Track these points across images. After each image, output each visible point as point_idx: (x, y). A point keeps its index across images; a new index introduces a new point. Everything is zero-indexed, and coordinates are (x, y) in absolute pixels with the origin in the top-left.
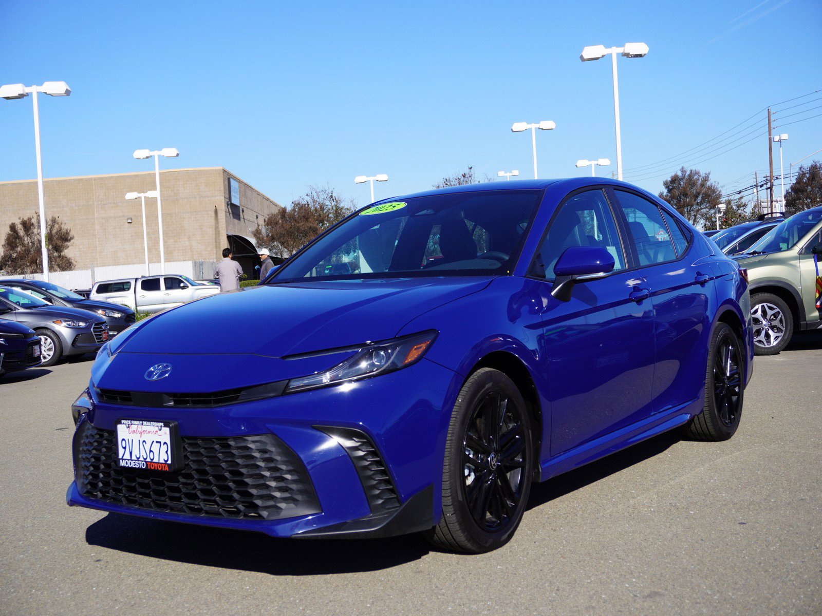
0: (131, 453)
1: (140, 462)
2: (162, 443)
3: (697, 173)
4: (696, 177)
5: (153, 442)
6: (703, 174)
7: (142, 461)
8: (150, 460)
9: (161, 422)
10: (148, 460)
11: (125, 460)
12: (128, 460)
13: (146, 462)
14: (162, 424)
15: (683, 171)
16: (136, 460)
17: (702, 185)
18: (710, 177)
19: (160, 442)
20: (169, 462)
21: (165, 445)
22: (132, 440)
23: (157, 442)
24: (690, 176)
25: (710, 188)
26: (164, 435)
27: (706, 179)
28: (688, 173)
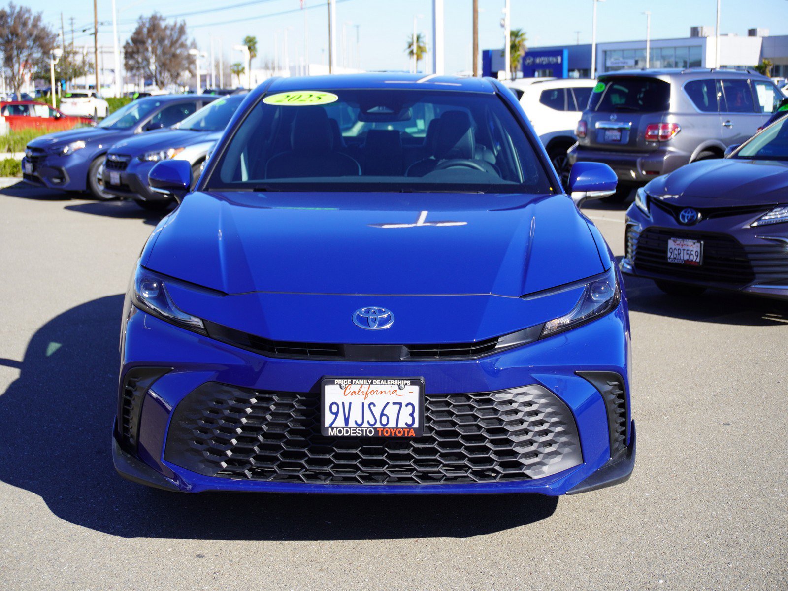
0: (347, 420)
1: (365, 429)
2: (404, 405)
3: (28, 11)
4: (26, 16)
5: (388, 403)
6: (34, 13)
7: (368, 428)
8: (380, 426)
9: (407, 380)
10: (378, 425)
11: (337, 428)
12: (343, 428)
13: (375, 429)
14: (409, 382)
15: (12, 7)
16: (356, 428)
17: (35, 25)
18: (43, 17)
19: (400, 404)
20: (416, 425)
21: (410, 407)
22: (350, 404)
23: (394, 403)
24: (19, 13)
25: (43, 29)
26: (411, 393)
27: (38, 19)
28: (17, 9)
